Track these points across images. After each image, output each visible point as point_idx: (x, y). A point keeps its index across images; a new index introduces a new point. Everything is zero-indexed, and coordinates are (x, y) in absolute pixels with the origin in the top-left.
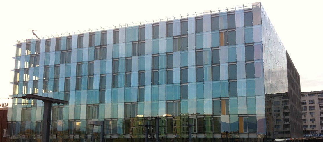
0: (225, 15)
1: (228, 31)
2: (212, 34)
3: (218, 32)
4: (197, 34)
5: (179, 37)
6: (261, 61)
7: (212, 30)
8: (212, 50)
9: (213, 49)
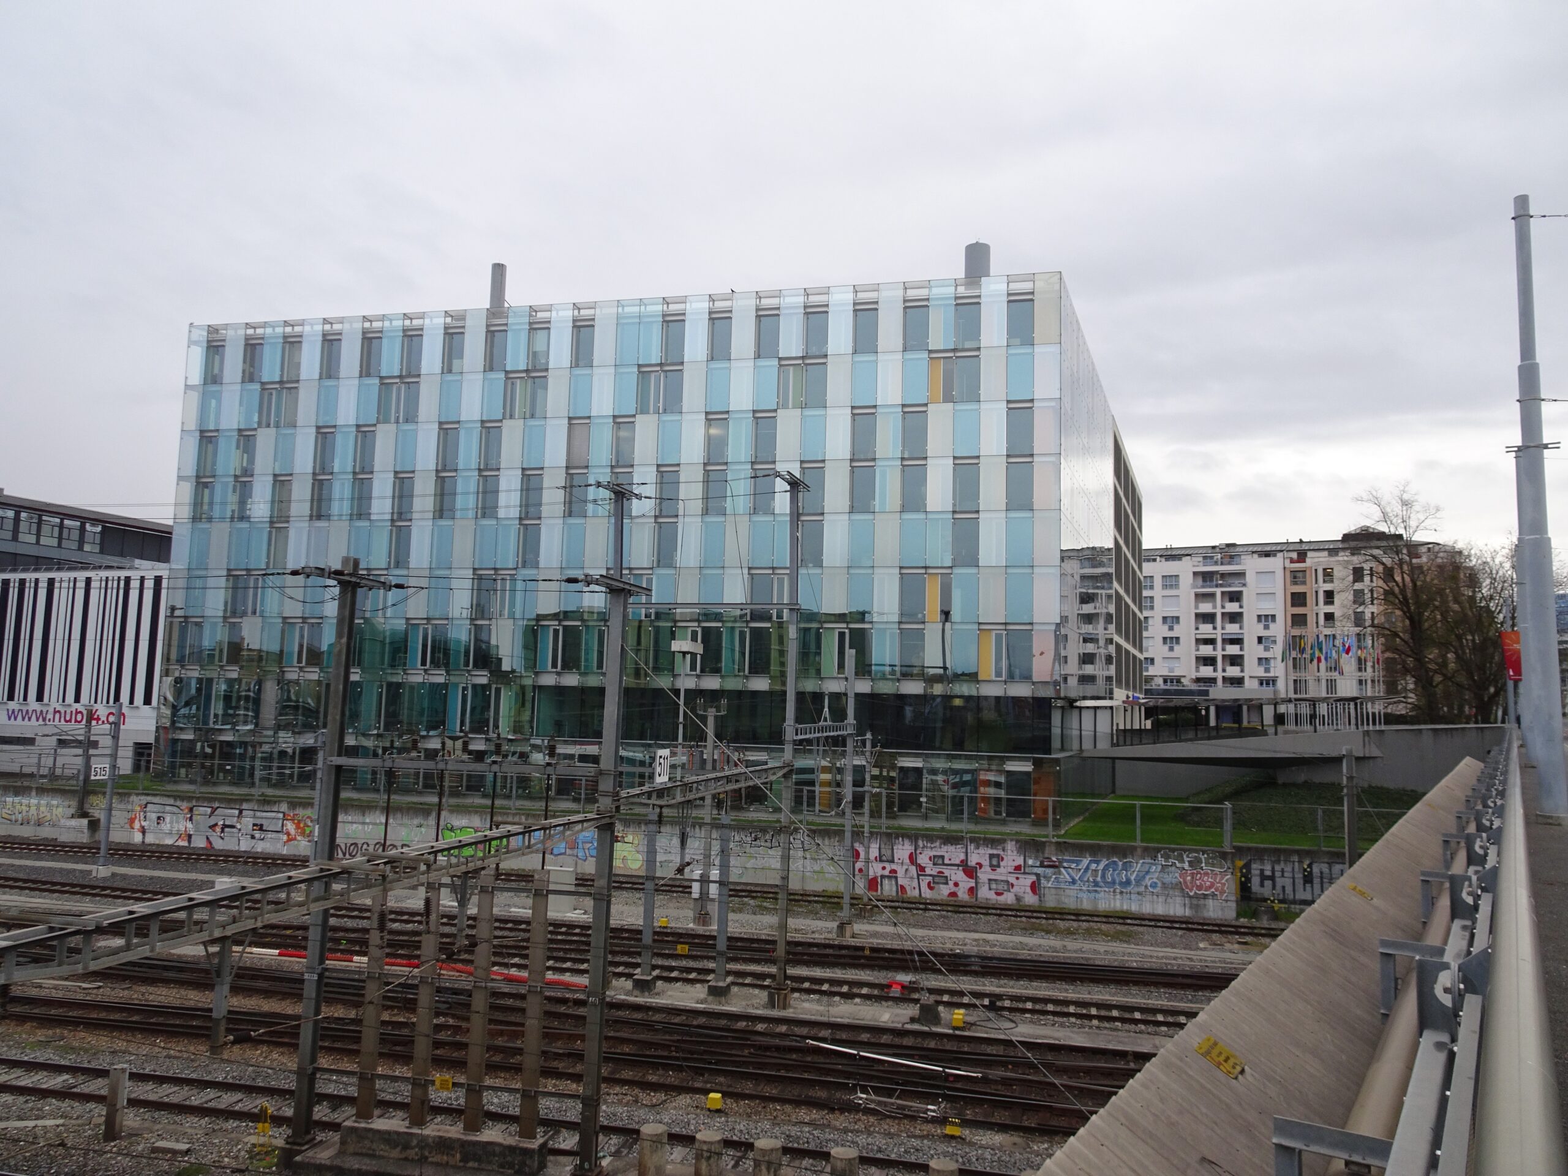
0: (950, 305)
1: (957, 357)
2: (904, 361)
3: (925, 355)
4: (859, 358)
5: (800, 362)
6: (1052, 459)
7: (905, 350)
8: (905, 413)
9: (906, 409)
